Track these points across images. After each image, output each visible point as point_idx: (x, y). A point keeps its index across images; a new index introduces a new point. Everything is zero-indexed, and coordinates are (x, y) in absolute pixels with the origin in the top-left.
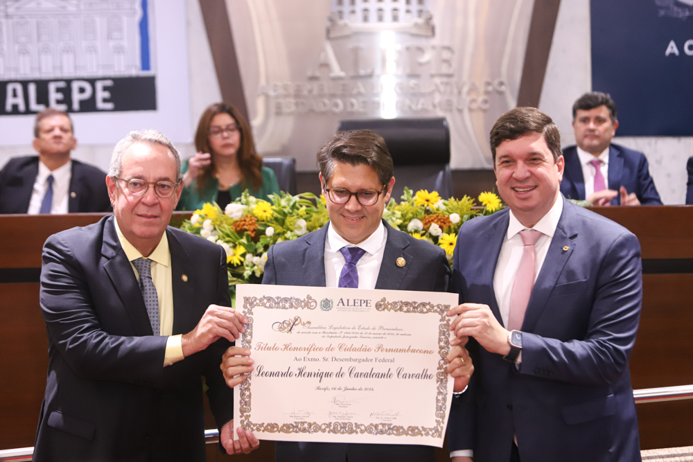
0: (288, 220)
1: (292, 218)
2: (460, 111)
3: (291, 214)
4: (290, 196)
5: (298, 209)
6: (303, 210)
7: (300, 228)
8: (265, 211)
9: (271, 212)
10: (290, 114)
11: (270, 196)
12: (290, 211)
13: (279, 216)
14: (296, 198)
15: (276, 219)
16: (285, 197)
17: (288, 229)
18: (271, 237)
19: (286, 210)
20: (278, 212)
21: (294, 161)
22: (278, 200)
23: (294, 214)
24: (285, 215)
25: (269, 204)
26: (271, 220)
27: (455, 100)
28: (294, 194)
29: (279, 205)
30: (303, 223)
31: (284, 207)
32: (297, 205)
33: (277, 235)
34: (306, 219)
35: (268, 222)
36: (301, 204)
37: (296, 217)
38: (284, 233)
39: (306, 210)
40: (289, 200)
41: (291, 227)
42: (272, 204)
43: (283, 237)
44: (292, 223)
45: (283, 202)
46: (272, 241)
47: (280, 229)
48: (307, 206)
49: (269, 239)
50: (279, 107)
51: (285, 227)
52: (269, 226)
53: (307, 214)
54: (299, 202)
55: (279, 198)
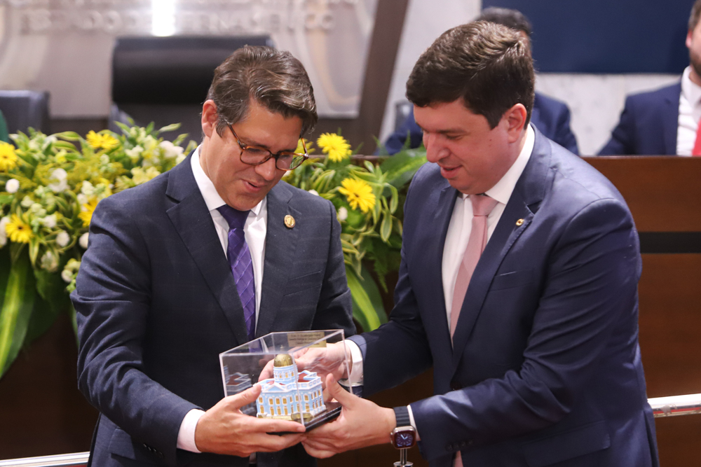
0: (40, 170)
1: (46, 167)
2: (291, 31)
3: (44, 160)
4: (43, 136)
5: (54, 155)
6: (61, 156)
7: (57, 182)
8: (5, 157)
9: (15, 158)
10: (42, 32)
11: (14, 137)
12: (43, 157)
13: (26, 165)
14: (52, 139)
15: (22, 169)
16: (35, 136)
17: (40, 183)
18: (13, 194)
19: (37, 156)
20: (25, 159)
21: (47, 96)
22: (25, 141)
23: (48, 161)
24: (35, 163)
25: (11, 147)
26: (14, 169)
27: (283, 15)
28: (48, 134)
29: (27, 148)
30: (61, 175)
31: (34, 152)
32: (53, 149)
33: (24, 192)
34: (66, 170)
35: (10, 172)
36: (59, 148)
37: (51, 165)
38: (33, 189)
39: (66, 157)
40: (41, 142)
41: (44, 180)
42: (16, 147)
43: (32, 194)
44: (45, 174)
45: (33, 144)
46: (15, 201)
47: (27, 183)
48: (68, 152)
49: (11, 197)
50: (26, 20)
51: (35, 179)
52: (10, 178)
53: (68, 162)
54: (57, 145)
55: (26, 138)
